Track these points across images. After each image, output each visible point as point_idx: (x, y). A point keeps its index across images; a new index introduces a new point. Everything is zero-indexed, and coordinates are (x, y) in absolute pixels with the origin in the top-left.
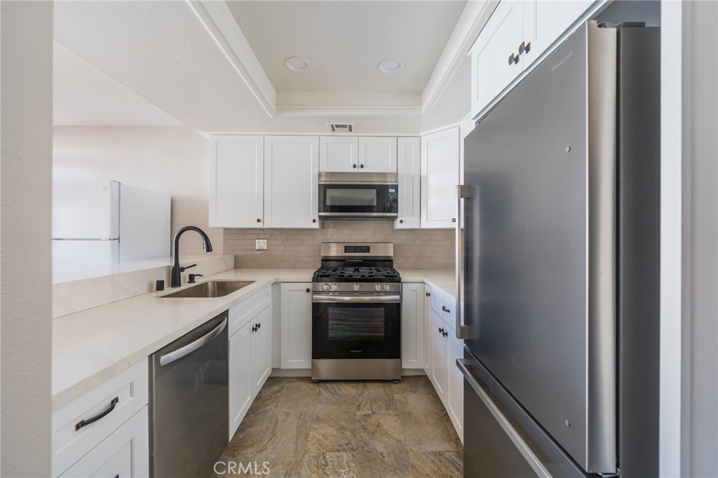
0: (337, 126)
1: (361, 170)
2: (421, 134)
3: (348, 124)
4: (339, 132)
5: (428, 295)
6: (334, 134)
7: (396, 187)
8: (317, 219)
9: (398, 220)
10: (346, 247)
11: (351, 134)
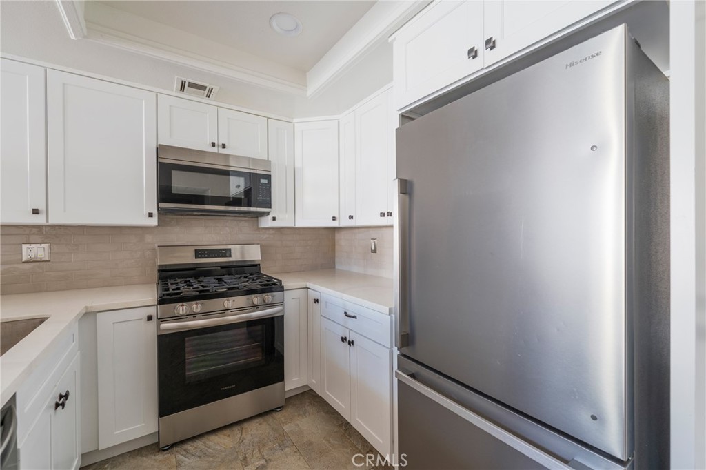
0: (191, 85)
1: (222, 151)
2: (295, 120)
3: (209, 86)
4: (189, 93)
5: (316, 301)
6: (181, 94)
7: (268, 177)
8: (155, 212)
9: (270, 217)
10: (196, 251)
11: (206, 100)
